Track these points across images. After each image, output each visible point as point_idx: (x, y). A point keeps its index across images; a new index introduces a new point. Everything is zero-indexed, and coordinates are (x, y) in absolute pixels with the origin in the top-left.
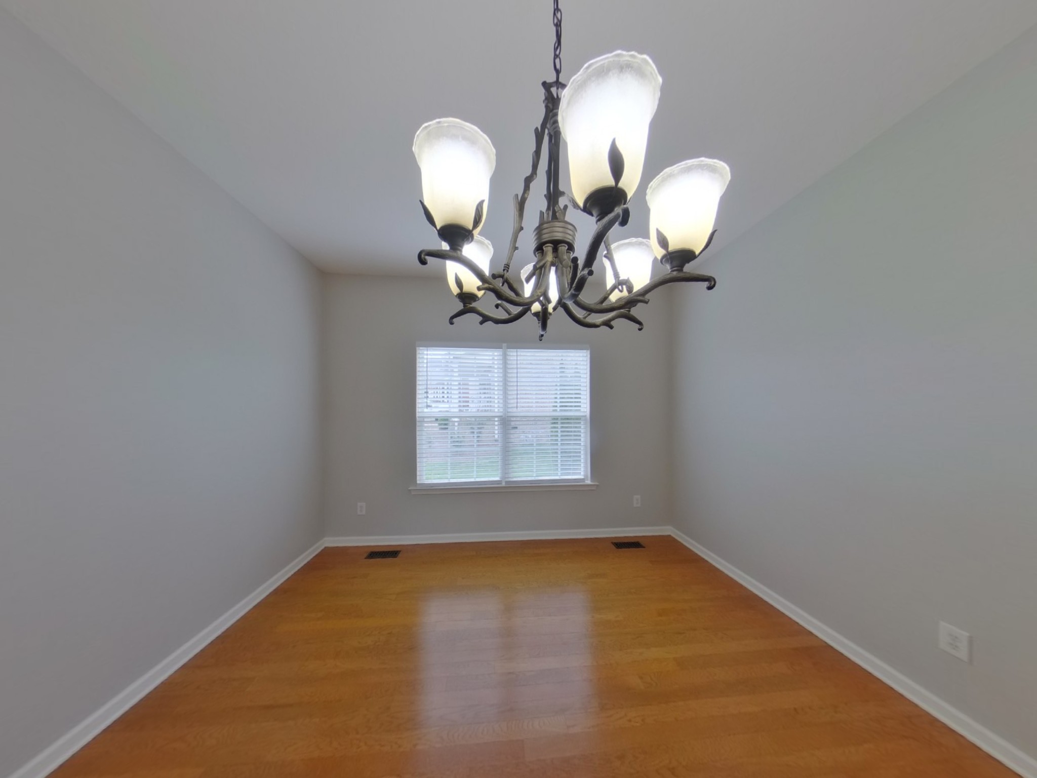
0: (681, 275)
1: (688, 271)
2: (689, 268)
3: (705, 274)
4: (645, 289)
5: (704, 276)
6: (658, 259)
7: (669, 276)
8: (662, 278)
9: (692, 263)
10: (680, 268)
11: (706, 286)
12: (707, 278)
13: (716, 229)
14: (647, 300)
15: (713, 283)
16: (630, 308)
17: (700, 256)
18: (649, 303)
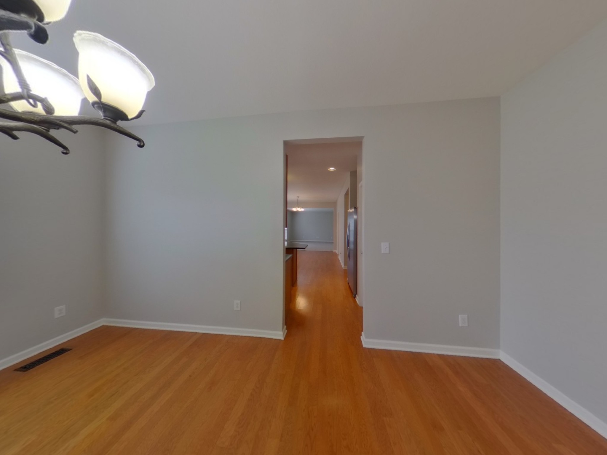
0: (113, 125)
1: (121, 126)
2: (121, 123)
3: (136, 135)
4: (71, 119)
5: (135, 136)
6: (88, 102)
7: (101, 121)
8: (94, 119)
9: (124, 122)
10: (115, 121)
11: (137, 144)
12: (137, 138)
13: (144, 110)
14: (76, 131)
15: (142, 144)
16: (49, 129)
17: (131, 121)
18: (78, 133)
